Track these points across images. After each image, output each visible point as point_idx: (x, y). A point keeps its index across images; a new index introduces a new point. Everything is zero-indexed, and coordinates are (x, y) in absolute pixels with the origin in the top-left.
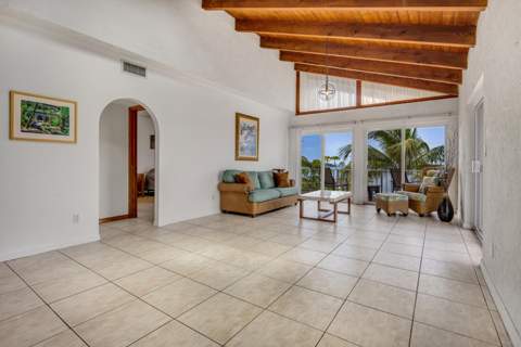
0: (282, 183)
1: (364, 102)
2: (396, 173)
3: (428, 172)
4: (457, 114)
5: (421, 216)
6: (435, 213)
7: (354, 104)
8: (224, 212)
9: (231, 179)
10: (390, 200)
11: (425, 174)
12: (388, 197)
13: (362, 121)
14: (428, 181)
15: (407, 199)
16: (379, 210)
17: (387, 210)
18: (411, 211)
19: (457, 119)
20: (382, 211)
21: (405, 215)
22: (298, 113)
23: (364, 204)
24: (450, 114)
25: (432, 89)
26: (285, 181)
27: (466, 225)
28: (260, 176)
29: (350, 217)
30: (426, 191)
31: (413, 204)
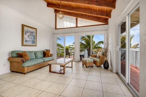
0: (47, 55)
1: (78, 26)
2: (89, 51)
3: (99, 50)
4: (108, 30)
5: (98, 67)
6: (102, 66)
7: (75, 26)
8: (12, 71)
9: (15, 55)
10: (87, 61)
11: (98, 51)
12: (86, 60)
13: (78, 32)
14: (99, 54)
15: (93, 61)
16: (83, 65)
17: (86, 65)
18: (94, 65)
19: (108, 32)
20: (84, 65)
21: (92, 67)
22: (56, 29)
23: (79, 62)
24: (106, 30)
25: (100, 21)
26: (48, 54)
27: (114, 71)
28: (35, 53)
29: (72, 69)
30: (99, 57)
31: (95, 62)
